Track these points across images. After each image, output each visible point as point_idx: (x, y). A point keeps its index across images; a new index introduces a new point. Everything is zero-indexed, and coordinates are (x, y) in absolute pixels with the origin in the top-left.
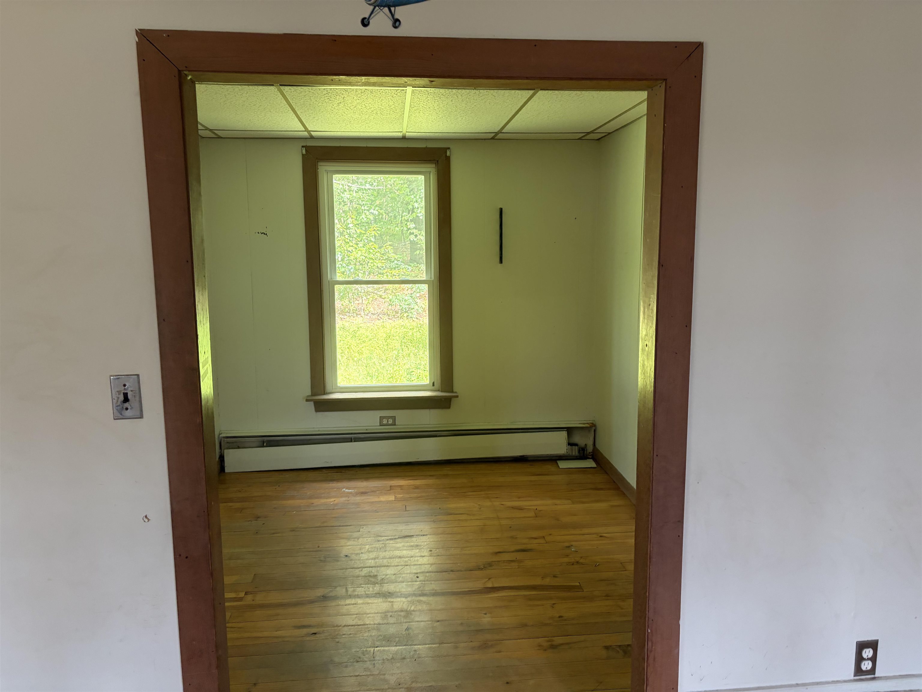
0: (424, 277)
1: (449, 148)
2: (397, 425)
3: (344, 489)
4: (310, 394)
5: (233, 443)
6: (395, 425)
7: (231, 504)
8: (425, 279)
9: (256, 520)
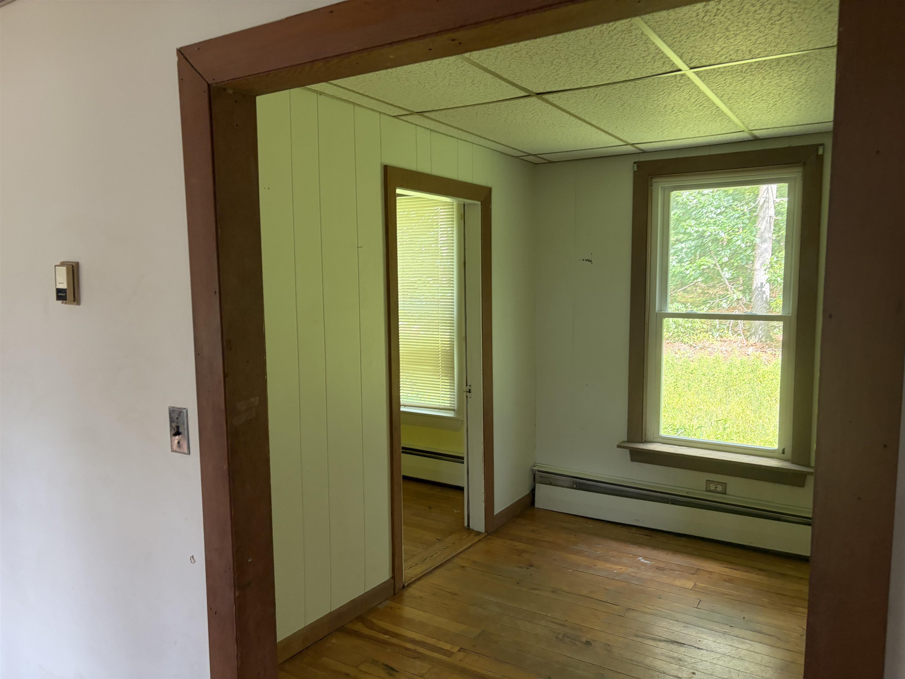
0: (779, 311)
1: (822, 145)
2: (728, 495)
3: (641, 558)
4: (626, 439)
5: (546, 478)
6: (725, 494)
7: (516, 543)
8: (780, 314)
9: (527, 568)
